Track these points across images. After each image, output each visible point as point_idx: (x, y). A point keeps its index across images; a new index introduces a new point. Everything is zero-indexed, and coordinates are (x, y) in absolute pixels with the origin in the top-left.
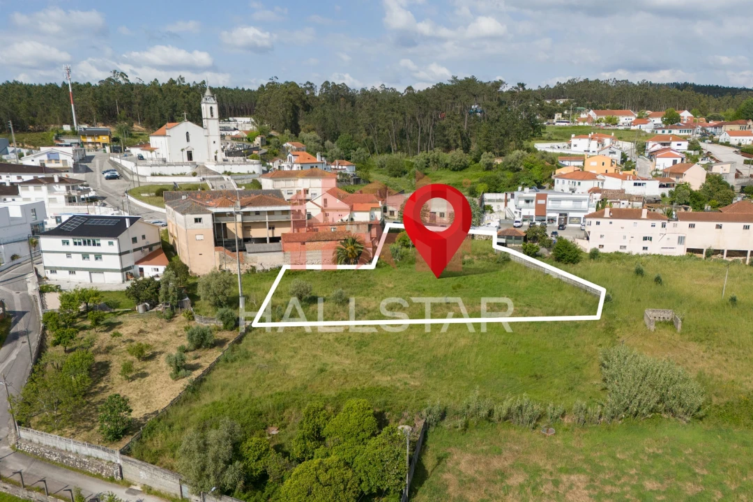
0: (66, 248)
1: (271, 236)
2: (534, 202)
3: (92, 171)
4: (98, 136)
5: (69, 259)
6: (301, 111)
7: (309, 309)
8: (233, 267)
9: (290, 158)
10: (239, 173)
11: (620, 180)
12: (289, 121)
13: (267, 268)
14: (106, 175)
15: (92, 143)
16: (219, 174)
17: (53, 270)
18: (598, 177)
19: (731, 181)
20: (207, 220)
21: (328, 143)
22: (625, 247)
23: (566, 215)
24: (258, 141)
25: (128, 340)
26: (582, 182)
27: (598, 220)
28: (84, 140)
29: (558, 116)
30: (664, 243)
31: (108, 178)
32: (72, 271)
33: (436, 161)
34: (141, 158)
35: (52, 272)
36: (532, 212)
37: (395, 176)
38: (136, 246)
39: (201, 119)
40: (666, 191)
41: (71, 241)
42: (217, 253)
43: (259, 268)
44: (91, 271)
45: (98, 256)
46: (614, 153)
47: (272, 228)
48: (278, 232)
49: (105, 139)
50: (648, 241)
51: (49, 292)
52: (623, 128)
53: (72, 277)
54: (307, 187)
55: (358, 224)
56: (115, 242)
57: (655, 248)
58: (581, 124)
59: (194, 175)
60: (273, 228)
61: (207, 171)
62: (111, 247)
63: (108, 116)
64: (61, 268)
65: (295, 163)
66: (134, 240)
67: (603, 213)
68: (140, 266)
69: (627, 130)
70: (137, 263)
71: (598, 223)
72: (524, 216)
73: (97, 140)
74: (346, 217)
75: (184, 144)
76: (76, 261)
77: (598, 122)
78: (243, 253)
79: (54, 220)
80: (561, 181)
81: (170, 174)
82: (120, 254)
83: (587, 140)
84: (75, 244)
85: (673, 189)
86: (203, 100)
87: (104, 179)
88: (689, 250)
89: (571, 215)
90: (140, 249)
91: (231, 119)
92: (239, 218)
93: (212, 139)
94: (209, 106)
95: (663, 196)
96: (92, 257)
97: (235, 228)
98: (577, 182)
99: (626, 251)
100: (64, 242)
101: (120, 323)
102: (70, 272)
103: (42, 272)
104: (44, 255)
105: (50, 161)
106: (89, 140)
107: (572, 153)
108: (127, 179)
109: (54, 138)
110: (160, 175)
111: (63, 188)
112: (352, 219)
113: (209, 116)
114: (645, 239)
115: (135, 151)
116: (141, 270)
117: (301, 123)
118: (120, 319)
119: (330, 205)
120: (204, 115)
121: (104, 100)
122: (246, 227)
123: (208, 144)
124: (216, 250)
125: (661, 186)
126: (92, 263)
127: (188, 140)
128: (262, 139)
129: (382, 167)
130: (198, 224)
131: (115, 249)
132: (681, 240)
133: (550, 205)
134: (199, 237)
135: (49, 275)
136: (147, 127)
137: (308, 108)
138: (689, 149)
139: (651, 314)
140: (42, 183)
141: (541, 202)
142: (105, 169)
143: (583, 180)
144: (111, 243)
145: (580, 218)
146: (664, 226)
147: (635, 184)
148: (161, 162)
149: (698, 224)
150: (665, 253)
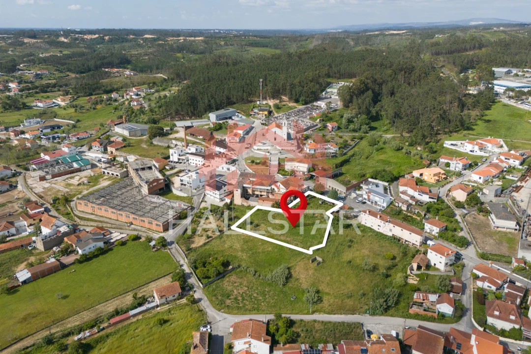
2: (367, 194)
3: (244, 142)
4: (264, 111)
8: (245, 203)
11: (413, 191)
14: (247, 146)
22: (372, 226)
24: (319, 120)
28: (259, 112)
30: (384, 229)
43: (251, 205)
44: (214, 197)
45: (215, 194)
48: (262, 194)
49: (266, 113)
50: (379, 227)
57: (381, 230)
59: (268, 152)
65: (308, 148)
67: (366, 212)
68: (225, 198)
70: (225, 196)
71: (365, 215)
73: (263, 113)
76: (212, 194)
78: (248, 201)
81: (263, 149)
82: (220, 195)
83: (472, 145)
84: (210, 189)
87: (245, 148)
88: (393, 235)
89: (378, 203)
90: (225, 193)
92: (251, 189)
93: (284, 133)
97: (250, 191)
106: (261, 112)
109: (252, 109)
110: (260, 150)
111: (225, 159)
122: (253, 191)
124: (241, 198)
125: (430, 198)
127: (275, 134)
130: (237, 192)
132: (390, 230)
133: (372, 197)
134: (237, 195)
135: (206, 195)
136: (289, 99)
141: (369, 195)
144: (218, 192)
145: (381, 205)
146: (384, 223)
147: (419, 194)
149: (396, 227)
150: (385, 233)
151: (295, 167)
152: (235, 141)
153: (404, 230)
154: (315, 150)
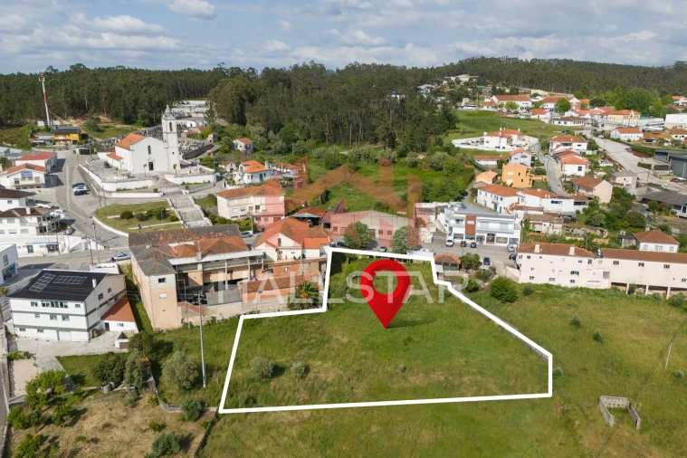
0: (35, 309)
1: (229, 279)
2: (464, 222)
3: (62, 184)
4: (68, 134)
5: (37, 319)
6: (247, 103)
7: (269, 386)
8: (196, 320)
9: (242, 168)
10: (196, 183)
11: (538, 198)
12: (236, 113)
13: (226, 317)
14: (75, 189)
15: (64, 140)
16: (178, 186)
17: (23, 328)
18: (518, 193)
19: (633, 191)
20: (171, 279)
21: (271, 134)
22: (554, 279)
23: (493, 235)
24: (210, 137)
25: (92, 440)
26: (504, 198)
27: (529, 255)
28: (56, 138)
29: (465, 100)
30: (590, 277)
31: (77, 194)
32: (40, 329)
33: (367, 157)
34: (107, 165)
35: (21, 330)
36: (462, 231)
37: (332, 169)
38: (103, 301)
39: (162, 133)
40: (580, 208)
41: (39, 302)
42: (180, 308)
43: (219, 319)
44: (58, 330)
45: (65, 317)
46: (525, 157)
47: (230, 271)
48: (236, 275)
49: (75, 137)
50: (575, 275)
51: (17, 359)
52: (523, 117)
53: (40, 335)
54: (258, 204)
55: (310, 262)
56: (82, 305)
57: (581, 282)
58: (485, 108)
59: (156, 191)
60: (232, 272)
61: (167, 183)
62: (78, 309)
63: (78, 109)
64: (30, 327)
65: (246, 172)
66: (101, 296)
67: (534, 248)
68: (106, 321)
69: (527, 119)
70: (103, 318)
71: (529, 257)
72: (455, 234)
73: (67, 137)
74: (298, 253)
75: (147, 156)
76: (44, 321)
77: (500, 106)
78: (205, 306)
79: (26, 249)
80: (483, 193)
81: (133, 188)
82: (87, 315)
83: (498, 138)
84: (44, 305)
85: (587, 207)
86: (164, 116)
87: (73, 194)
88: (613, 284)
90: (106, 302)
91: (185, 102)
92: (200, 267)
93: (171, 150)
94: (168, 122)
95: (578, 212)
96: (59, 317)
97: (196, 277)
98: (499, 197)
99: (555, 283)
100: (32, 304)
101: (85, 410)
102: (39, 331)
103: (11, 330)
104: (14, 315)
105: (23, 178)
106: (61, 138)
107: (486, 149)
108: (94, 194)
109: (29, 136)
110: (125, 190)
111: (34, 220)
112: (304, 256)
113: (169, 131)
114: (573, 273)
115: (103, 156)
116: (107, 325)
117: (247, 115)
118: (85, 404)
119: (283, 244)
120: (164, 130)
121: (75, 96)
122: (206, 274)
123: (168, 155)
124: (178, 305)
125: (576, 203)
126: (59, 323)
127: (150, 153)
128: (214, 136)
129: (319, 158)
130: (162, 284)
131: (82, 310)
132: (606, 274)
133: (478, 225)
134: (162, 296)
135: (18, 332)
136: (112, 119)
137: (252, 100)
138: (589, 148)
139: (606, 401)
140: (15, 216)
141: (470, 222)
142: (74, 183)
143: (505, 196)
144: (77, 306)
145: (506, 239)
146: (590, 262)
147: (553, 202)
148: (125, 177)
149: (621, 261)
150: (593, 286)
151: (251, 208)
152: (33, 182)
153: (646, 263)
154: (261, 178)
